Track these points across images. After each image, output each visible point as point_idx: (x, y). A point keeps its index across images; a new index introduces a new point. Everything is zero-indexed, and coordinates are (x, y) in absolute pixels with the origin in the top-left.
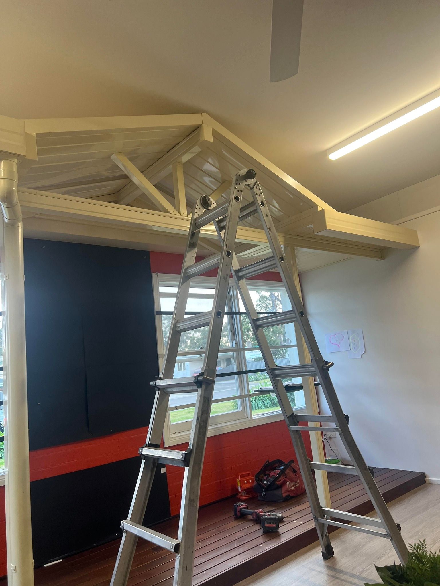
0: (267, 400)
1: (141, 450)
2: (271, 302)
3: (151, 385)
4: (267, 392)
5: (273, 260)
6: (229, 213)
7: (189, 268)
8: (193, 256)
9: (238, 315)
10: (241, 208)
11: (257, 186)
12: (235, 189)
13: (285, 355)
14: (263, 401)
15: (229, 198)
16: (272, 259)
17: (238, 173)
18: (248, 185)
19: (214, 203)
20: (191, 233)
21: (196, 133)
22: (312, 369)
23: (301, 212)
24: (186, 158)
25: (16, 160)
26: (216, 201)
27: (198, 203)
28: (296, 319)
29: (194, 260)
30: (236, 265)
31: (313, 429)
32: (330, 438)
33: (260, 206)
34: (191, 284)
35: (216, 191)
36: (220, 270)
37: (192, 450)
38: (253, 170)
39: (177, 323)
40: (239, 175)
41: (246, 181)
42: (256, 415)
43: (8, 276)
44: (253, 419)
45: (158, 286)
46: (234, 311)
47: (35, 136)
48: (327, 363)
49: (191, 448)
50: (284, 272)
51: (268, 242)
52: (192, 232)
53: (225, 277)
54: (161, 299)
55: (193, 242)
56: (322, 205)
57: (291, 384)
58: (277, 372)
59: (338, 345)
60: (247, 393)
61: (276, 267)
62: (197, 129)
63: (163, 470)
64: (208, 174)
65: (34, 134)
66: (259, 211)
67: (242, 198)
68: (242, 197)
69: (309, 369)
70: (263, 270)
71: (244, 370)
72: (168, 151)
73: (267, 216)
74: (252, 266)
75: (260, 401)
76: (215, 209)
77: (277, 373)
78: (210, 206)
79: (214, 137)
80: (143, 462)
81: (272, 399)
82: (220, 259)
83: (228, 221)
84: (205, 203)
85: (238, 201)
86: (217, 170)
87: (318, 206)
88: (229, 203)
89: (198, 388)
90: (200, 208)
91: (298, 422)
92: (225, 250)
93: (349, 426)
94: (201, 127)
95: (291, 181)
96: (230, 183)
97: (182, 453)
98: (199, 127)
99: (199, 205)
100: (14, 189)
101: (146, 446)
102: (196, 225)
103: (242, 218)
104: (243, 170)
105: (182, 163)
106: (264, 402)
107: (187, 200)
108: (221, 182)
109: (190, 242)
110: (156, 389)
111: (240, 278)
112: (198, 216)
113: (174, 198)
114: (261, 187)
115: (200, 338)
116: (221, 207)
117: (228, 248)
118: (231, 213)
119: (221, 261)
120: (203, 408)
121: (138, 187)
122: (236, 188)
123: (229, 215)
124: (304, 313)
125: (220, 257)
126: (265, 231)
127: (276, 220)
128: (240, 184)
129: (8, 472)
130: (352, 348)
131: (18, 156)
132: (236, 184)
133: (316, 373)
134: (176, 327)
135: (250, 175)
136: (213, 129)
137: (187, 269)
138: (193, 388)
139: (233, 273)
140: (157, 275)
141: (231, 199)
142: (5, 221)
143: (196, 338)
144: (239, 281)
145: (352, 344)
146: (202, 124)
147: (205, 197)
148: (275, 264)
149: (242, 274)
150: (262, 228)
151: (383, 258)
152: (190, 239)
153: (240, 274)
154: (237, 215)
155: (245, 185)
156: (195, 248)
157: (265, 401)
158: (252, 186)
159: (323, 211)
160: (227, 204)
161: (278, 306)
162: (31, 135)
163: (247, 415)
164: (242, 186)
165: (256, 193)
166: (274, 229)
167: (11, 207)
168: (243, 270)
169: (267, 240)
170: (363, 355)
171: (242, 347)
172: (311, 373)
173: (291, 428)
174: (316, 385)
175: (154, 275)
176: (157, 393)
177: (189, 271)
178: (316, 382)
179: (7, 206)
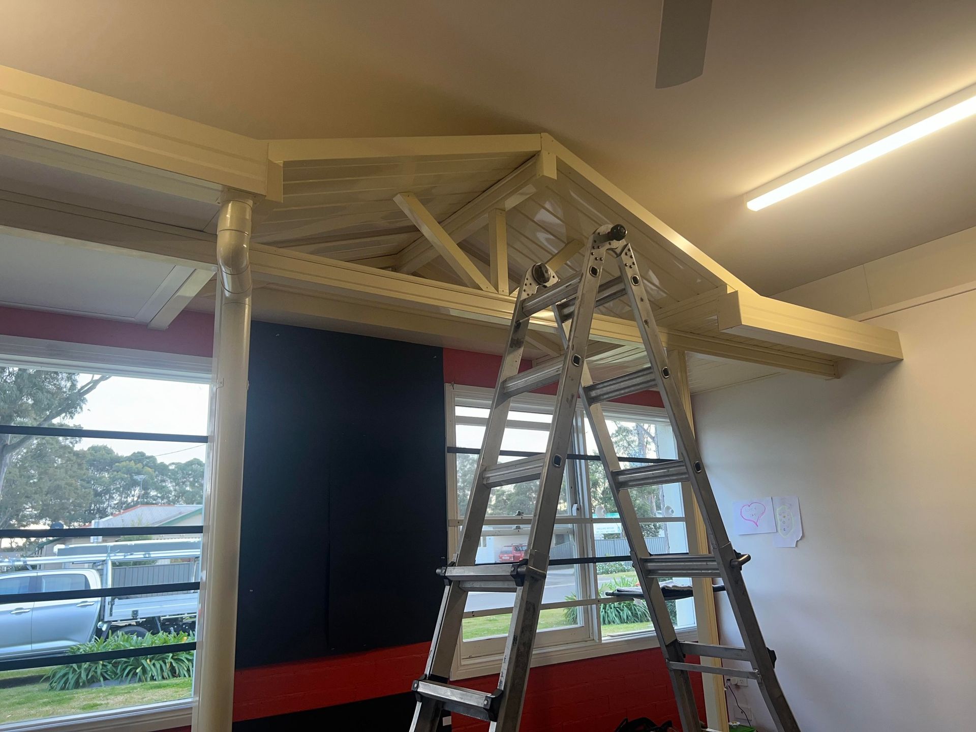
0: (625, 608)
1: (416, 685)
2: (636, 438)
3: (438, 575)
4: (630, 596)
5: (651, 373)
6: (579, 294)
7: (509, 380)
8: (516, 361)
9: (584, 460)
10: (600, 286)
11: (628, 252)
12: (591, 256)
13: (658, 532)
14: (618, 611)
15: (581, 270)
16: (648, 372)
17: (596, 231)
18: (612, 250)
19: (554, 277)
20: (514, 323)
21: (530, 164)
22: (712, 565)
23: (698, 294)
24: (511, 203)
25: (250, 202)
26: (557, 272)
27: (528, 275)
28: (687, 476)
29: (517, 368)
30: (587, 379)
31: (709, 670)
32: (737, 686)
33: (631, 284)
34: (511, 404)
35: (556, 257)
36: (561, 387)
37: (503, 693)
38: (622, 227)
39: (485, 470)
40: (599, 233)
41: (610, 244)
42: (608, 636)
43: (222, 383)
44: (603, 642)
45: (453, 406)
46: (577, 453)
47: (282, 165)
48: (739, 556)
49: (503, 689)
50: (669, 394)
51: (642, 342)
52: (516, 323)
53: (569, 399)
54: (456, 426)
55: (518, 339)
56: (733, 283)
57: (670, 586)
58: (650, 565)
59: (754, 522)
60: (593, 597)
61: (656, 385)
62: (533, 157)
63: (447, 721)
64: (545, 228)
65: (280, 162)
66: (630, 292)
67: (601, 270)
68: (603, 269)
69: (707, 564)
70: (632, 389)
71: (591, 556)
72: (484, 191)
73: (642, 300)
74: (614, 382)
75: (612, 610)
76: (556, 286)
77: (650, 568)
78: (547, 280)
79: (559, 171)
80: (419, 706)
81: (633, 608)
82: (561, 368)
83: (578, 306)
84: (540, 276)
85: (596, 275)
86: (558, 221)
87: (728, 286)
88: (580, 278)
89: (518, 585)
90: (531, 284)
91: (684, 656)
92: (570, 355)
93: (775, 670)
94: (538, 155)
95: (681, 243)
96: (582, 244)
97: (486, 696)
98: (535, 155)
99: (529, 278)
100: (245, 246)
101: (425, 679)
102: (524, 311)
103: (600, 302)
104: (606, 225)
105: (505, 211)
106: (619, 613)
107: (509, 269)
108: (565, 241)
109: (512, 338)
110: (446, 581)
111: (591, 401)
112: (527, 297)
113: (489, 266)
114: (636, 253)
115: (513, 493)
116: (567, 283)
117: (576, 350)
118: (583, 294)
119: (562, 372)
120: (524, 621)
121: (432, 246)
122: (592, 254)
123: (580, 297)
124: (701, 466)
125: (562, 365)
126: (638, 324)
127: (656, 305)
128: (599, 248)
129: (198, 703)
130: (781, 529)
131: (254, 196)
132: (593, 248)
133: (718, 571)
134: (483, 479)
135: (617, 233)
136: (558, 159)
137: (505, 381)
138: (508, 585)
139: (581, 391)
140: (453, 387)
141: (584, 271)
142: (225, 295)
143: (505, 492)
144: (590, 405)
145: (779, 523)
146: (540, 151)
147: (540, 267)
148: (654, 380)
149: (596, 393)
150: (632, 318)
151: (838, 376)
152: (513, 333)
153: (593, 394)
154: (592, 297)
155: (607, 250)
156: (520, 347)
157: (622, 610)
158: (618, 251)
159: (736, 293)
160: (577, 280)
161: (648, 446)
162: (275, 163)
163: (593, 635)
164: (603, 251)
165: (624, 263)
166: (653, 322)
167: (237, 274)
168: (597, 387)
169: (641, 339)
170: (799, 543)
171: (588, 516)
172: (710, 571)
173: (673, 665)
174: (716, 590)
175: (448, 387)
176: (447, 588)
177: (509, 385)
178: (714, 586)
179: (231, 272)
